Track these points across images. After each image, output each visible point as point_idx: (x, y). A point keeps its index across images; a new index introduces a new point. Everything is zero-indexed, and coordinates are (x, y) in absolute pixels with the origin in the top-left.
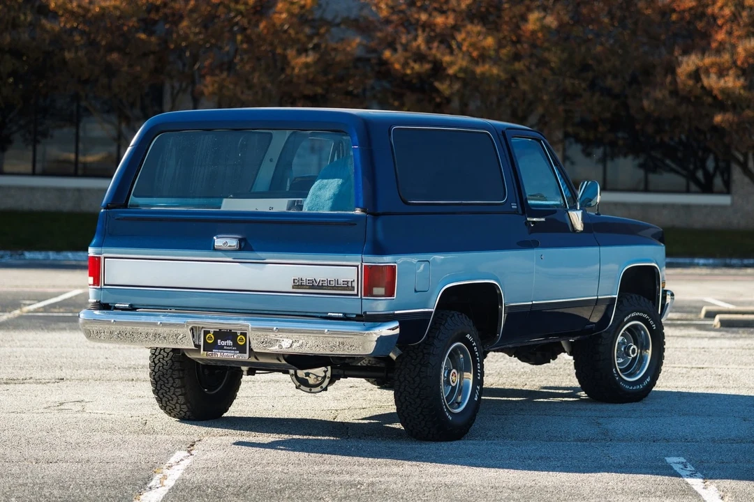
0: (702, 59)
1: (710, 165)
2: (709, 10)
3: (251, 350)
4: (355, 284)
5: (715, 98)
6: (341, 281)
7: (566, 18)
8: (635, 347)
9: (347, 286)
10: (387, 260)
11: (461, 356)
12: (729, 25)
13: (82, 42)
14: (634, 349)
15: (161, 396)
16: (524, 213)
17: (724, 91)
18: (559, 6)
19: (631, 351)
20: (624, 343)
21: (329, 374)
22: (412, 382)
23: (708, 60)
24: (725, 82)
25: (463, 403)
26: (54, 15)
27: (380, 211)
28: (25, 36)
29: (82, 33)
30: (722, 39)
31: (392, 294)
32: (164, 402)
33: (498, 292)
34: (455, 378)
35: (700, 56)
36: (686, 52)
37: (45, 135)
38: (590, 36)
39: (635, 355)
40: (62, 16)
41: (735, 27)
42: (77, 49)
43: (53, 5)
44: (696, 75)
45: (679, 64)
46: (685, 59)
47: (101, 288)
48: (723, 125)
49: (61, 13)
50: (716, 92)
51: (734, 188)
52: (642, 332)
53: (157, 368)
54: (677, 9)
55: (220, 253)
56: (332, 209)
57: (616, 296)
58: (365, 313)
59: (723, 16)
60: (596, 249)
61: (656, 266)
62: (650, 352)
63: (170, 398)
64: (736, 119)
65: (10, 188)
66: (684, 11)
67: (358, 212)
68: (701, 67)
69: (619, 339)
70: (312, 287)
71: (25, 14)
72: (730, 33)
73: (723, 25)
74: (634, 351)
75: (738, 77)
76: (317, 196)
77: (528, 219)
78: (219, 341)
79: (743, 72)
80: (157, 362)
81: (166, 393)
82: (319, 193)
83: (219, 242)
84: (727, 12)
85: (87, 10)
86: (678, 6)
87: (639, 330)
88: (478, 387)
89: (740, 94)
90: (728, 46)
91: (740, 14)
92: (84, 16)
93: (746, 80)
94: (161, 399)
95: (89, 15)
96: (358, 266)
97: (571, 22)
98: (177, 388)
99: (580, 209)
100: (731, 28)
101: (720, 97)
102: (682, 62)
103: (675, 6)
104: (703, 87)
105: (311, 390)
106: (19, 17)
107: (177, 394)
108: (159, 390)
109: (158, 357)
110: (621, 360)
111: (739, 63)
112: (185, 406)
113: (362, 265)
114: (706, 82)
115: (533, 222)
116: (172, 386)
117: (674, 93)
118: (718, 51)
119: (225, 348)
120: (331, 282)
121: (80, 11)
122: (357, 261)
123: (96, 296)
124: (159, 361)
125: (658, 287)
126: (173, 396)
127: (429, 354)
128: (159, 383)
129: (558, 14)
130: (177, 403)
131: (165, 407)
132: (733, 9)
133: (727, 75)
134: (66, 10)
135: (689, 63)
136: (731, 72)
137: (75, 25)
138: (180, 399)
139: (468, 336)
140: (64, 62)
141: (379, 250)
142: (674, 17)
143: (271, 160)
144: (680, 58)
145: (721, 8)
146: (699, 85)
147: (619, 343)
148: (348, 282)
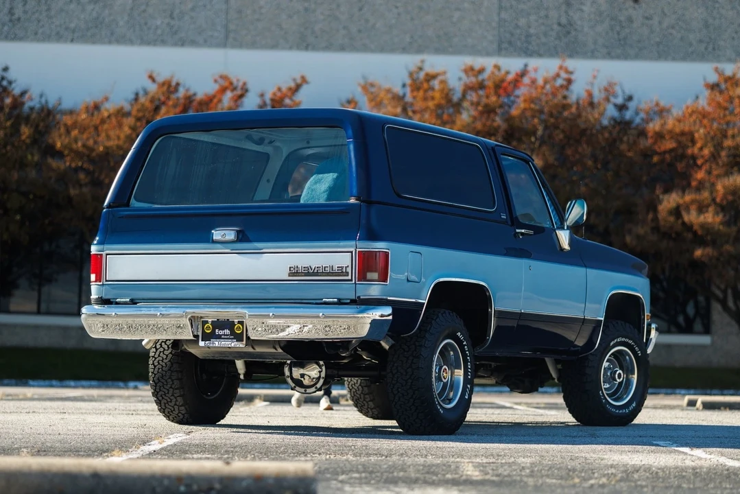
0: (683, 197)
1: (690, 310)
2: (689, 151)
3: (248, 338)
4: (349, 270)
5: (695, 233)
6: (335, 268)
7: (551, 159)
8: (621, 372)
9: (342, 272)
10: (380, 246)
11: (452, 353)
12: (708, 164)
13: (87, 180)
14: (620, 374)
15: (160, 398)
16: (513, 224)
17: (703, 226)
18: (544, 148)
19: (617, 376)
20: (610, 368)
21: (323, 375)
22: (405, 373)
23: (688, 198)
24: (705, 218)
25: (454, 400)
26: (59, 155)
27: (373, 199)
28: (33, 174)
29: (88, 172)
30: (702, 178)
31: (385, 280)
32: (163, 405)
33: (488, 294)
34: (447, 375)
35: (680, 193)
36: (667, 191)
37: (49, 280)
38: (575, 178)
39: (621, 379)
40: (67, 156)
41: (714, 166)
42: (81, 186)
43: (59, 145)
44: (677, 212)
45: (660, 202)
46: (666, 197)
47: (103, 285)
48: (703, 259)
49: (66, 152)
50: (696, 227)
51: (714, 328)
52: (627, 357)
53: (156, 370)
54: (658, 150)
55: (218, 245)
56: (328, 199)
57: (603, 319)
58: (359, 297)
59: (702, 157)
60: (583, 270)
61: (641, 297)
62: (635, 376)
63: (169, 400)
64: (716, 254)
65: (15, 326)
66: (665, 152)
67: (352, 201)
68: (682, 205)
69: (605, 364)
70: (308, 274)
71: (32, 155)
72: (709, 172)
73: (702, 164)
74: (619, 376)
75: (717, 213)
76: (312, 190)
77: (518, 231)
78: (217, 330)
79: (722, 208)
80: (156, 364)
81: (165, 395)
82: (315, 187)
83: (217, 234)
84: (706, 152)
85: (91, 150)
86: (660, 148)
87: (623, 355)
88: (469, 386)
89: (719, 230)
90: (707, 185)
91: (719, 154)
92: (88, 156)
93: (725, 216)
94: (160, 401)
95: (94, 154)
96: (352, 252)
97: (556, 163)
98: (176, 389)
99: (567, 229)
100: (711, 168)
101: (700, 232)
102: (663, 200)
103: (656, 148)
104: (684, 223)
105: (305, 391)
106: (26, 157)
107: (176, 395)
108: (158, 393)
109: (157, 359)
110: (607, 386)
111: (718, 200)
112: (183, 408)
113: (356, 250)
114: (686, 218)
115: (522, 234)
116: (171, 387)
117: (656, 229)
118: (699, 189)
119: (223, 337)
120: (326, 269)
121: (86, 152)
122: (351, 247)
123: (99, 291)
124: (159, 363)
125: (643, 317)
126: (172, 398)
127: (421, 346)
128: (158, 385)
129: (544, 155)
130: (175, 405)
131: (164, 409)
132: (712, 149)
133: (707, 211)
134: (71, 150)
135: (670, 201)
136: (711, 209)
137: (80, 164)
138: (179, 400)
139: (459, 334)
140: (70, 199)
141: (372, 236)
142: (655, 159)
143: (268, 181)
144: (661, 197)
145: (701, 149)
146: (680, 221)
147: (605, 368)
148: (342, 267)
